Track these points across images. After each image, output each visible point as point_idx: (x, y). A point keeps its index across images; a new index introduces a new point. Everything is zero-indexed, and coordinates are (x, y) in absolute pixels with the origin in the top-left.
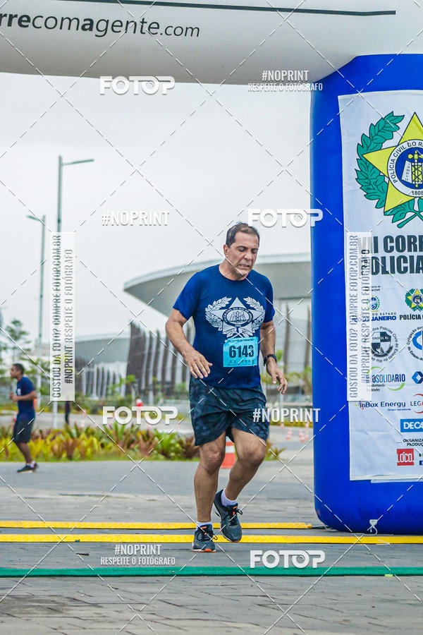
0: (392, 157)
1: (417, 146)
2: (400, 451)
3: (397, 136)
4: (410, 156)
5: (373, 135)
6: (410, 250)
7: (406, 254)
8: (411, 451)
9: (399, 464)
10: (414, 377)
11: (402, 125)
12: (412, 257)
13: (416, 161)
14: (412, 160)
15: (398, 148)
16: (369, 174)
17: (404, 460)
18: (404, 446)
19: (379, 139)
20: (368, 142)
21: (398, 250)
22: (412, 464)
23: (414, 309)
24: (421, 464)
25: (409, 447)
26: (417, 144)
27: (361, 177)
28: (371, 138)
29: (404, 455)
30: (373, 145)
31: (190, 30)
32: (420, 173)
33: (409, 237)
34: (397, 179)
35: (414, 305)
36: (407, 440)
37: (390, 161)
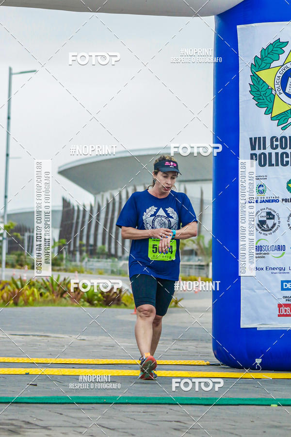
0: (278, 75)
2: (280, 306)
3: (283, 57)
5: (264, 57)
7: (288, 151)
8: (289, 305)
9: (279, 316)
11: (287, 49)
15: (283, 67)
16: (260, 87)
17: (284, 312)
18: (283, 301)
19: (269, 60)
20: (260, 62)
21: (282, 148)
22: (289, 315)
25: (288, 302)
27: (254, 90)
28: (262, 59)
29: (283, 309)
30: (264, 65)
34: (281, 91)
36: (286, 297)
37: (277, 78)
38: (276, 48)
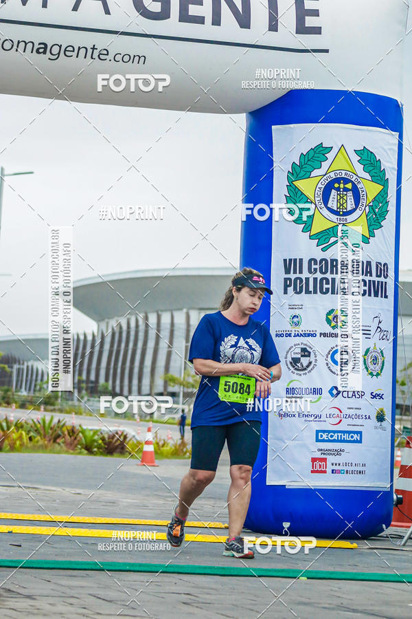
0: (320, 185)
1: (343, 176)
2: (314, 460)
3: (325, 165)
4: (336, 185)
5: (303, 163)
6: (332, 273)
7: (329, 276)
8: (325, 460)
9: (312, 472)
10: (330, 392)
11: (330, 156)
12: (333, 280)
13: (342, 190)
14: (338, 189)
15: (325, 177)
16: (298, 200)
17: (318, 468)
18: (318, 455)
19: (309, 168)
20: (298, 169)
21: (321, 272)
22: (325, 472)
23: (334, 328)
24: (333, 473)
25: (323, 456)
26: (343, 174)
27: (290, 202)
28: (301, 166)
29: (317, 463)
30: (302, 173)
31: (137, 58)
32: (344, 201)
33: (332, 261)
34: (323, 205)
35: (333, 324)
36: (321, 450)
37: (317, 188)
38: (318, 154)
